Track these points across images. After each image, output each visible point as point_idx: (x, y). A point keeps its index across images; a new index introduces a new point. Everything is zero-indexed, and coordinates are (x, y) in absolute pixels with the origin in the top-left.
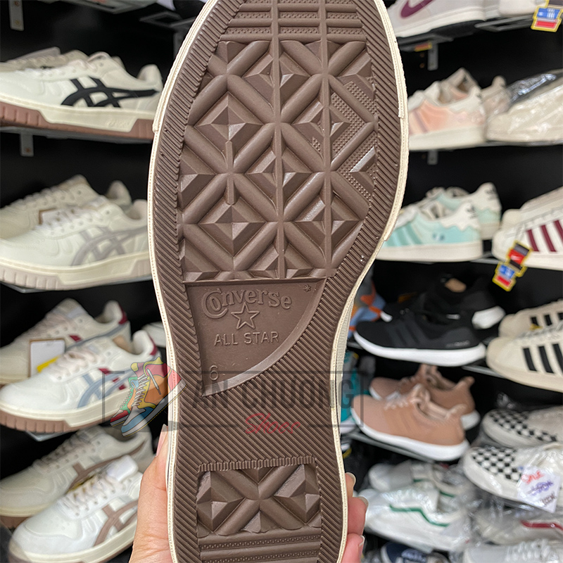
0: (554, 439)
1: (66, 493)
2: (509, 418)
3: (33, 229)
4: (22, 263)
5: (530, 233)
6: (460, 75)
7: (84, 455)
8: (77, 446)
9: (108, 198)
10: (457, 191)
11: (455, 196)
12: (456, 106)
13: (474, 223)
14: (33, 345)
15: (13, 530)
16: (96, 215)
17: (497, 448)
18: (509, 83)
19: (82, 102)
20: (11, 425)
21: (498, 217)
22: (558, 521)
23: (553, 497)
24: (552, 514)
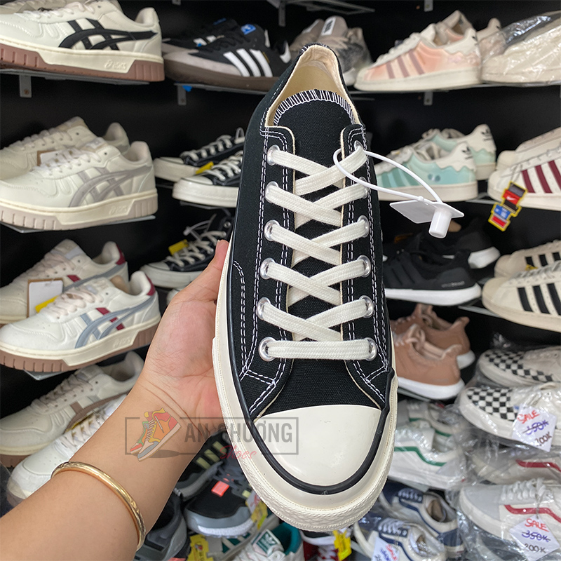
0: (549, 379)
1: (64, 433)
2: (504, 358)
3: (32, 170)
4: (20, 204)
5: (525, 173)
6: (456, 16)
7: (83, 395)
8: (76, 386)
9: (105, 139)
10: (453, 132)
11: (450, 137)
12: (451, 48)
13: (469, 164)
14: (31, 284)
15: (12, 468)
16: (94, 156)
17: (492, 387)
18: (504, 24)
19: (80, 44)
20: (9, 364)
21: (493, 158)
22: (553, 461)
23: (548, 436)
24: (548, 453)
